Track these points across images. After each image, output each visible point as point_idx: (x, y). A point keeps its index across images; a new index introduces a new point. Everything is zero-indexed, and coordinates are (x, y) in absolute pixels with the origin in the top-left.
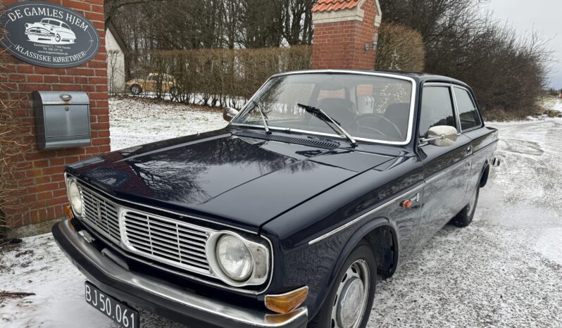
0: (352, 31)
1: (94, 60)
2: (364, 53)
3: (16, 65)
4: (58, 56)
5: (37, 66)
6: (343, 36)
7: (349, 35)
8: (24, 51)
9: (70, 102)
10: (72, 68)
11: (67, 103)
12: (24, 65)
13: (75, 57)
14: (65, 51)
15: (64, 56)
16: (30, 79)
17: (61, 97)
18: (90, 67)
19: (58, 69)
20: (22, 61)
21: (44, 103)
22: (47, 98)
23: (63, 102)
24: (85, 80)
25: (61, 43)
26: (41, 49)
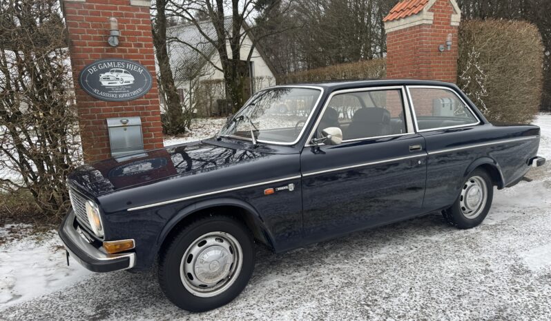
0: (420, 35)
1: (148, 94)
2: (439, 55)
3: (95, 102)
4: (122, 93)
5: (109, 101)
6: (412, 41)
7: (418, 40)
8: (99, 92)
9: (127, 124)
10: (133, 101)
11: (125, 125)
12: (100, 102)
13: (134, 93)
14: (127, 89)
15: (127, 93)
16: (104, 111)
17: (121, 121)
18: (146, 98)
19: (122, 102)
20: (98, 99)
21: (109, 126)
22: (111, 122)
23: (122, 125)
24: (142, 109)
25: (124, 84)
26: (111, 90)
